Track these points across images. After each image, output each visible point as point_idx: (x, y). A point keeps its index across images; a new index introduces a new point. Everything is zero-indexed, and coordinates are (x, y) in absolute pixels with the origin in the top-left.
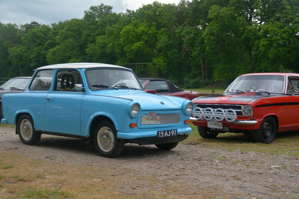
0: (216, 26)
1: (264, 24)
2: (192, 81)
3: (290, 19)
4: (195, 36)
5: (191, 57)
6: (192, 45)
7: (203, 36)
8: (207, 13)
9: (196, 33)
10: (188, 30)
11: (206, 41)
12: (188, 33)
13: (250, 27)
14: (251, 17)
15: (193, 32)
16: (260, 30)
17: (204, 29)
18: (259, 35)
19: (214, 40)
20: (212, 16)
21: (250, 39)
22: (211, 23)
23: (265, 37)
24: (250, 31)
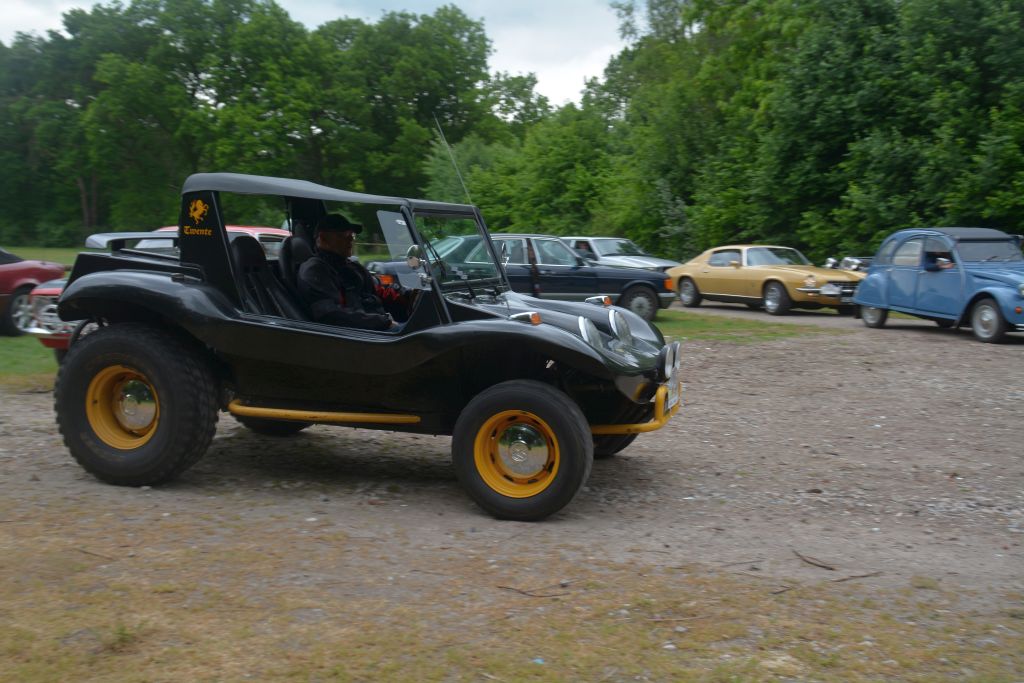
0: (115, 104)
1: (224, 107)
2: (59, 231)
3: (279, 100)
4: (60, 122)
5: (54, 172)
6: (55, 143)
7: (82, 123)
8: (92, 69)
9: (64, 115)
10: (43, 106)
11: (90, 137)
12: (43, 115)
13: (192, 113)
14: (194, 91)
15: (56, 113)
16: (214, 120)
17: (84, 107)
18: (213, 131)
19: (108, 136)
20: (107, 78)
21: (194, 138)
22: (103, 94)
23: (228, 137)
24: (194, 120)
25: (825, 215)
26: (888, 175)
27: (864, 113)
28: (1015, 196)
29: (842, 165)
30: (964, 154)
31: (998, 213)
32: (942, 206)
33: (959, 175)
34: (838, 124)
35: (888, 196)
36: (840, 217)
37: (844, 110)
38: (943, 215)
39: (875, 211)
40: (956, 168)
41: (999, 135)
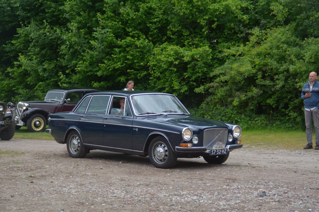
25: (3, 72)
26: (42, 49)
27: (24, 10)
28: (114, 64)
29: (13, 42)
30: (86, 39)
31: (105, 73)
32: (75, 69)
33: (84, 51)
34: (9, 16)
35: (43, 62)
36: (13, 73)
37: (11, 7)
38: (76, 74)
39: (36, 71)
40: (81, 47)
41: (103, 28)
